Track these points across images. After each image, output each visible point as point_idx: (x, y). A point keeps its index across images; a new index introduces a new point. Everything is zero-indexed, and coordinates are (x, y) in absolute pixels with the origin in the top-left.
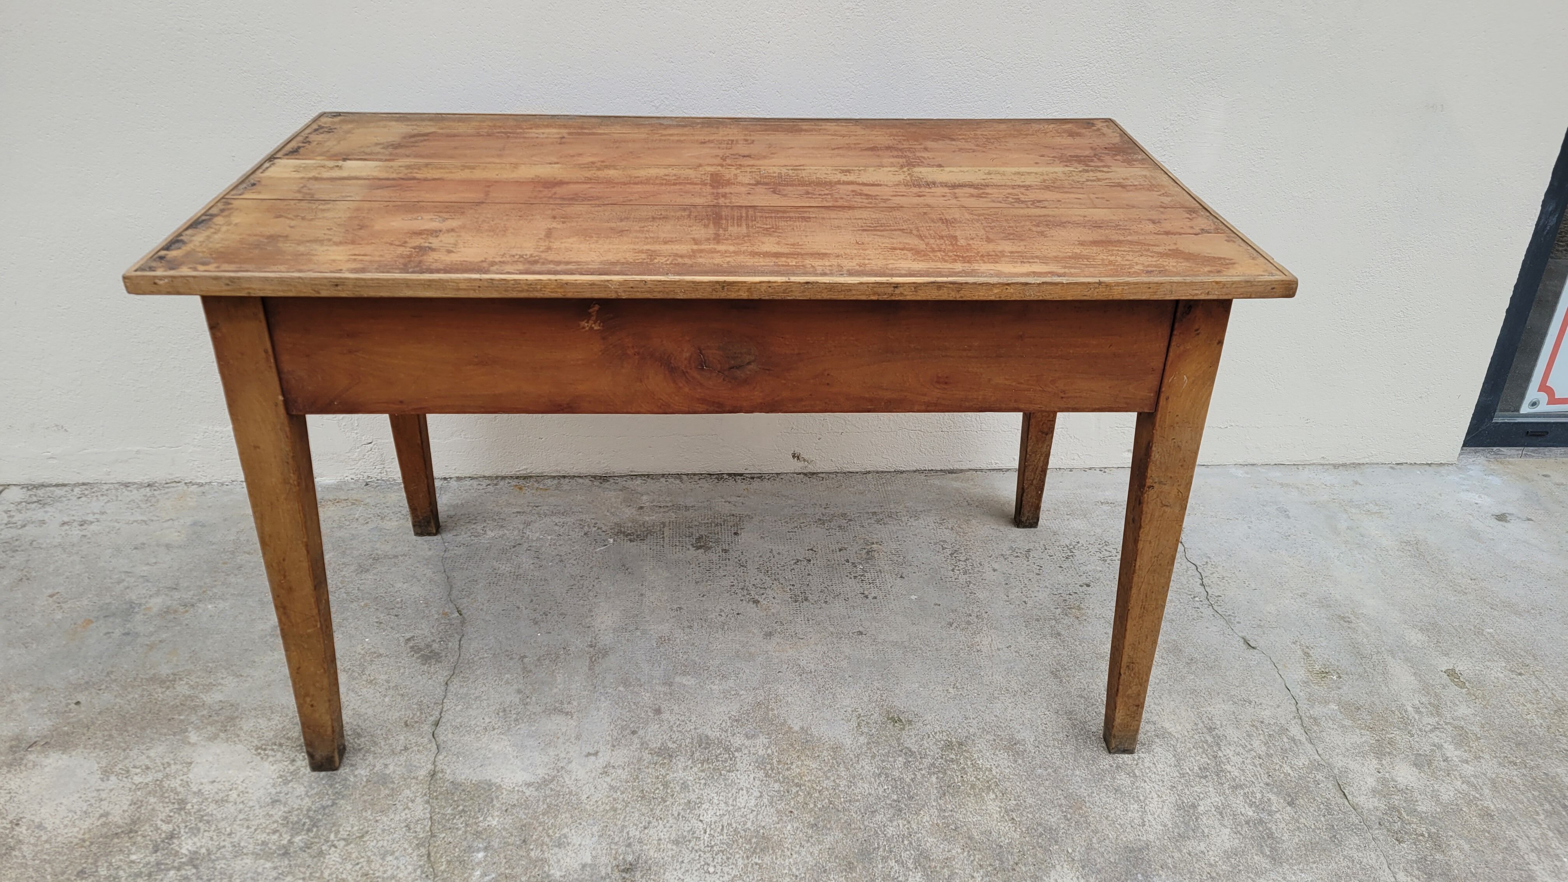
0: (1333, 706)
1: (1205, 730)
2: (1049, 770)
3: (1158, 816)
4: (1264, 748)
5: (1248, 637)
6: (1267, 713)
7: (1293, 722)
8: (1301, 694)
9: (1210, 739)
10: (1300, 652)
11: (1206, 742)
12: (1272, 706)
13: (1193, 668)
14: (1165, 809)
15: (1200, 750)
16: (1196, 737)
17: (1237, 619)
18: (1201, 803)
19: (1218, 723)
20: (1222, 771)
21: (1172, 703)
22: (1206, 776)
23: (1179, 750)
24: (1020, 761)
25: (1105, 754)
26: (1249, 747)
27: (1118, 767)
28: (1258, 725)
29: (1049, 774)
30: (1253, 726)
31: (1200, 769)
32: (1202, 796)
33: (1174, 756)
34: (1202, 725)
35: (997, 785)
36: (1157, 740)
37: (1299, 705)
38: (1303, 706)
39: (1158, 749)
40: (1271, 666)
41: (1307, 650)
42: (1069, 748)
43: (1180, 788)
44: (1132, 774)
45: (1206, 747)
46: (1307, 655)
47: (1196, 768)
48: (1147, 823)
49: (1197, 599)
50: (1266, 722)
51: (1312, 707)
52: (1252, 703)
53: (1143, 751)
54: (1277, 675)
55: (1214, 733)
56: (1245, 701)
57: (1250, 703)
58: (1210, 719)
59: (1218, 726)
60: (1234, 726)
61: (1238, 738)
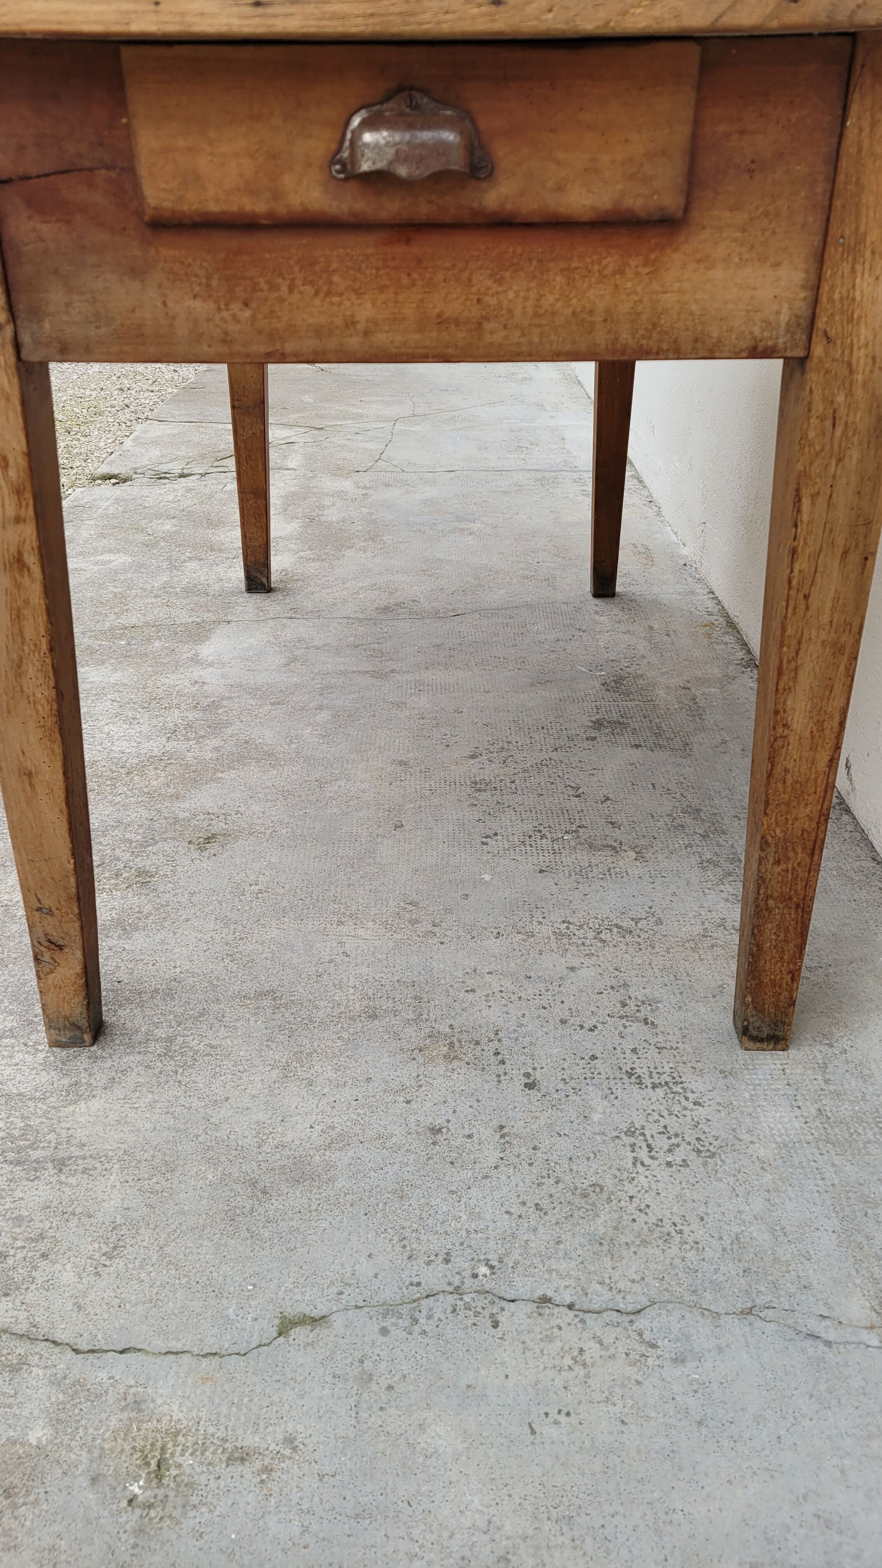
0: (38, 1434)
1: (61, 1154)
5: (322, 1332)
6: (68, 1276)
7: (22, 1316)
8: (103, 1375)
9: (35, 1154)
10: (251, 1440)
11: (33, 1146)
12: (85, 1294)
13: (238, 1187)
15: (17, 1133)
16: (52, 1136)
17: (397, 1334)
19: (73, 1181)
21: (149, 1126)
23: (30, 1103)
28: (42, 1246)
30: (42, 1236)
33: (20, 1094)
34: (77, 1154)
36: (66, 1081)
37: (70, 1354)
38: (64, 1361)
39: (46, 1077)
40: (211, 1343)
41: (258, 1464)
45: (21, 1143)
46: (241, 1456)
49: (483, 1270)
50: (43, 1264)
51: (56, 1382)
52: (104, 1258)
53: (52, 1058)
54: (178, 1346)
55: (50, 1165)
56: (115, 1248)
57: (104, 1254)
58: (85, 1171)
59: (63, 1178)
60: (55, 1203)
61: (22, 1199)
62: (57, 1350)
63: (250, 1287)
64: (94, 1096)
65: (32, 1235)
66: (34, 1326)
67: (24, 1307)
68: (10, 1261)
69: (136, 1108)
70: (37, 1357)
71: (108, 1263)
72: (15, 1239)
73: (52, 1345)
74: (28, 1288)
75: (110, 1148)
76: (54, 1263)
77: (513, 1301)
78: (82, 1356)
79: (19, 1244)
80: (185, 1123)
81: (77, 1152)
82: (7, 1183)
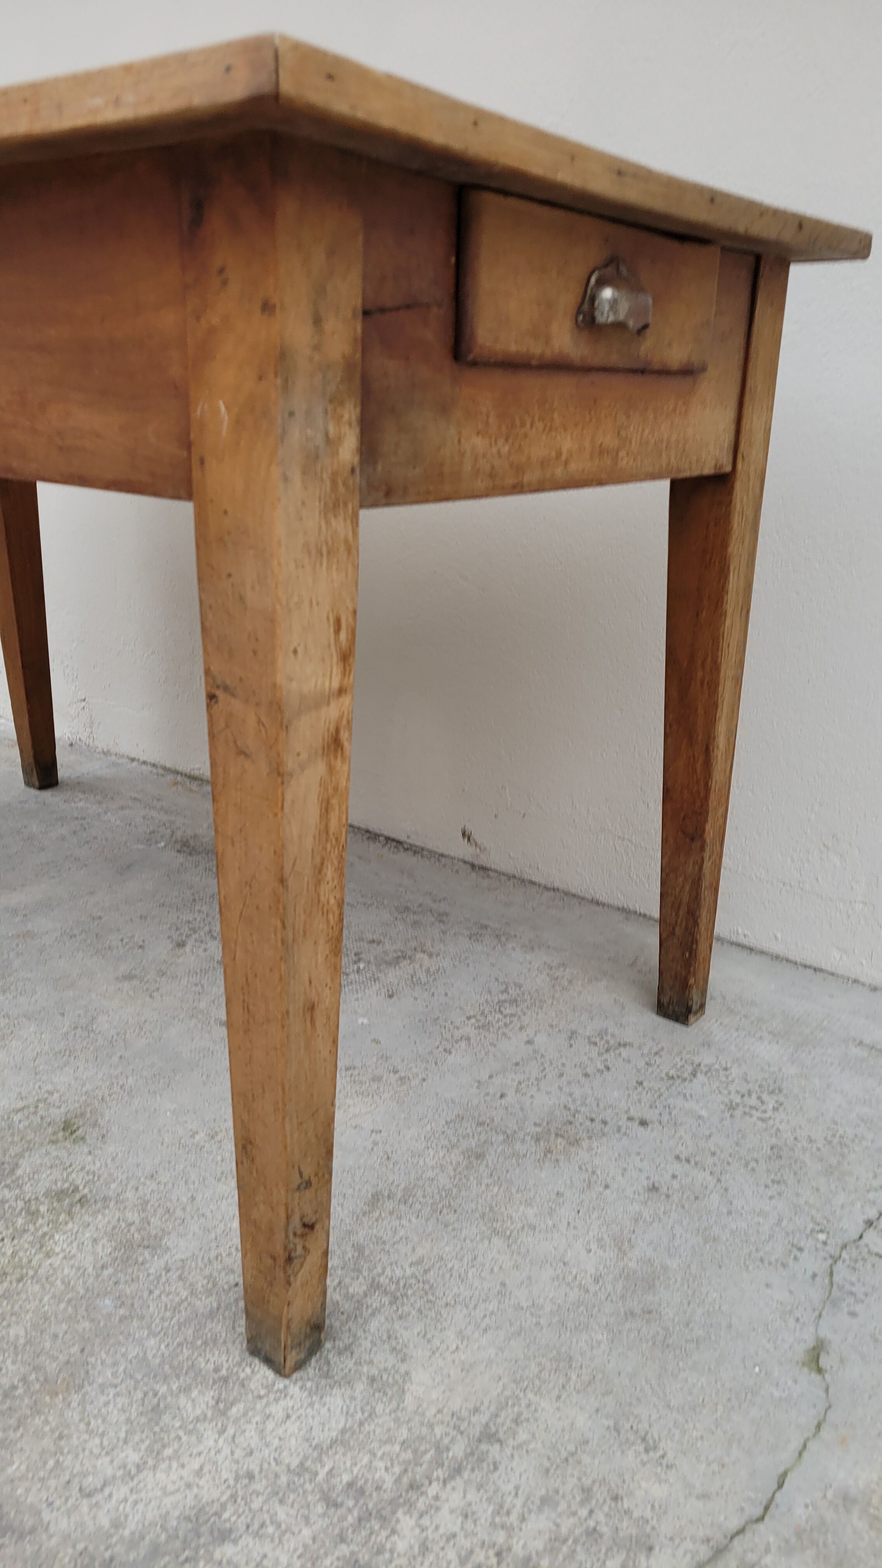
1: (476, 1431)
2: (122, 1311)
3: (136, 1503)
4: (539, 1545)
5: (833, 1348)
6: (658, 1491)
7: (689, 1545)
8: (800, 1511)
9: (458, 1450)
11: (440, 1449)
12: (689, 1486)
13: (627, 1327)
14: (168, 1501)
15: (408, 1455)
16: (438, 1431)
18: (247, 1541)
19: (524, 1437)
20: (383, 1520)
21: (491, 1351)
22: (336, 1505)
23: (367, 1428)
24: (106, 1273)
25: (237, 1349)
26: (513, 1518)
27: (225, 1380)
28: (600, 1494)
29: (110, 1315)
30: (586, 1491)
31: (350, 1485)
32: (270, 1530)
33: (343, 1431)
35: (20, 1280)
36: (361, 1387)
37: (761, 1527)
38: (765, 1533)
39: (336, 1400)
40: (806, 1421)
42: (203, 1304)
43: (258, 1486)
44: (221, 1407)
45: (428, 1457)
47: (346, 1478)
48: (99, 1497)
49: (821, 1236)
50: (627, 1504)
51: (789, 1550)
52: (651, 1454)
53: (309, 1384)
54: (795, 1444)
55: (484, 1447)
56: (644, 1439)
57: (647, 1451)
58: (517, 1421)
59: (511, 1442)
60: (546, 1464)
61: (517, 1488)
62: (748, 1535)
63: (757, 1369)
64: (407, 1373)
65: (578, 1499)
66: (708, 1540)
67: (677, 1541)
68: (604, 1529)
69: (457, 1348)
70: (749, 1555)
71: (661, 1453)
72: (574, 1514)
73: (741, 1536)
74: (653, 1528)
75: (499, 1390)
76: (631, 1494)
77: (861, 1237)
78: (767, 1518)
79: (584, 1513)
80: (511, 1324)
81: (484, 1419)
82: (482, 1491)
